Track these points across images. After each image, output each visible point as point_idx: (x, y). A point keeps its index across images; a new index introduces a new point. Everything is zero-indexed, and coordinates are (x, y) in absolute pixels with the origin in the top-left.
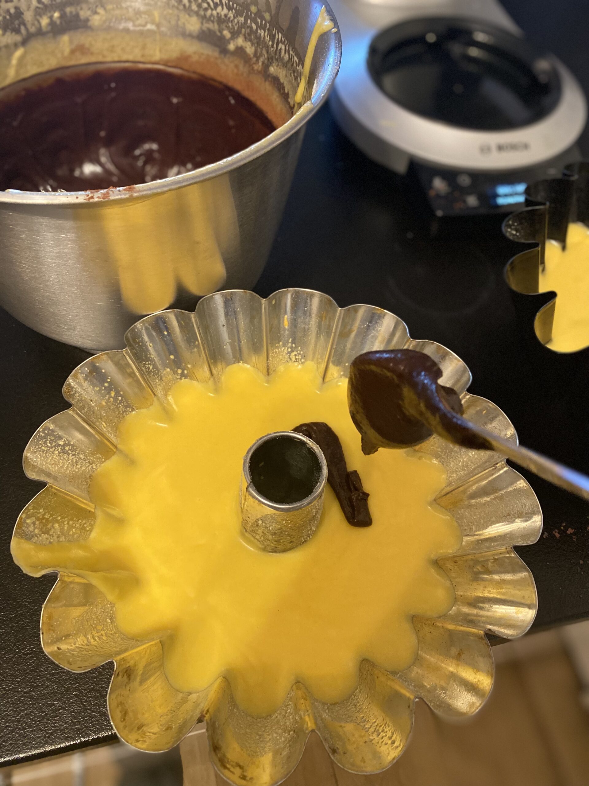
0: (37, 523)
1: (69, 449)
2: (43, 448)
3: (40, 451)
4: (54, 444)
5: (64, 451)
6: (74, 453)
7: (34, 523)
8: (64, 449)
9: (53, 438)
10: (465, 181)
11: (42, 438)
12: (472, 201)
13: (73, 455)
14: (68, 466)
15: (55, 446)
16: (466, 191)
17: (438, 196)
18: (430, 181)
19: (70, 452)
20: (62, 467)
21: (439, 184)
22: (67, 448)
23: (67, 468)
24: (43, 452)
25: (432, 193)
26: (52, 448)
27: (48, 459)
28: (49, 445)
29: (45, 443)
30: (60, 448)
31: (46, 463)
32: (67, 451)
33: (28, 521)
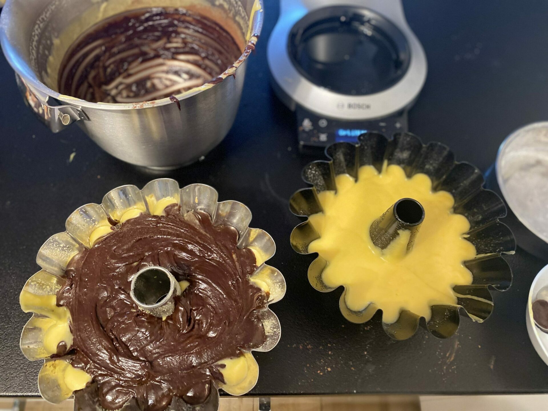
0: (37, 285)
1: (66, 249)
2: (51, 247)
3: (49, 249)
4: (58, 246)
5: (63, 250)
6: (68, 251)
7: (35, 285)
8: (63, 248)
9: (57, 243)
10: (323, 123)
11: (51, 242)
12: (323, 137)
13: (68, 252)
14: (64, 257)
15: (58, 247)
16: (321, 130)
17: (304, 131)
18: (302, 121)
19: (66, 250)
20: (61, 257)
21: (307, 124)
22: (65, 249)
23: (63, 258)
24: (51, 249)
25: (301, 129)
26: (56, 247)
27: (53, 253)
28: (55, 246)
29: (53, 245)
30: (61, 248)
31: (52, 255)
32: (65, 250)
33: (32, 283)
